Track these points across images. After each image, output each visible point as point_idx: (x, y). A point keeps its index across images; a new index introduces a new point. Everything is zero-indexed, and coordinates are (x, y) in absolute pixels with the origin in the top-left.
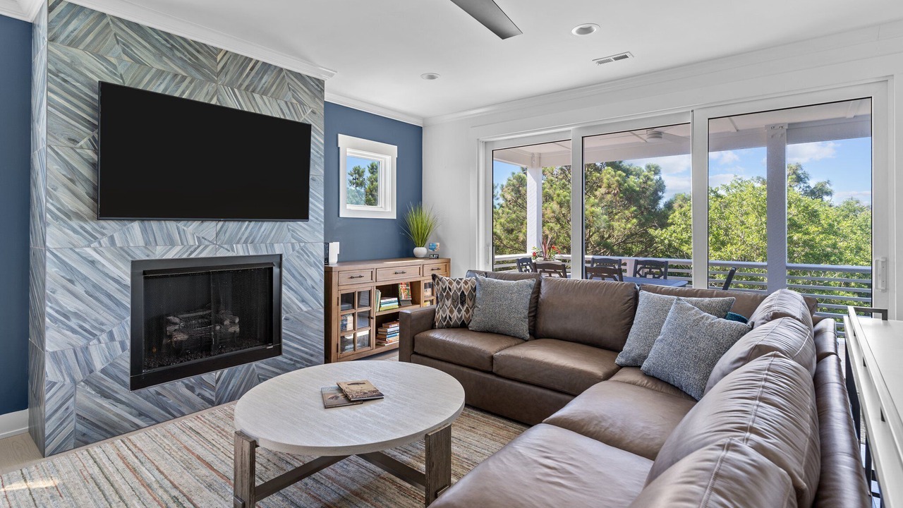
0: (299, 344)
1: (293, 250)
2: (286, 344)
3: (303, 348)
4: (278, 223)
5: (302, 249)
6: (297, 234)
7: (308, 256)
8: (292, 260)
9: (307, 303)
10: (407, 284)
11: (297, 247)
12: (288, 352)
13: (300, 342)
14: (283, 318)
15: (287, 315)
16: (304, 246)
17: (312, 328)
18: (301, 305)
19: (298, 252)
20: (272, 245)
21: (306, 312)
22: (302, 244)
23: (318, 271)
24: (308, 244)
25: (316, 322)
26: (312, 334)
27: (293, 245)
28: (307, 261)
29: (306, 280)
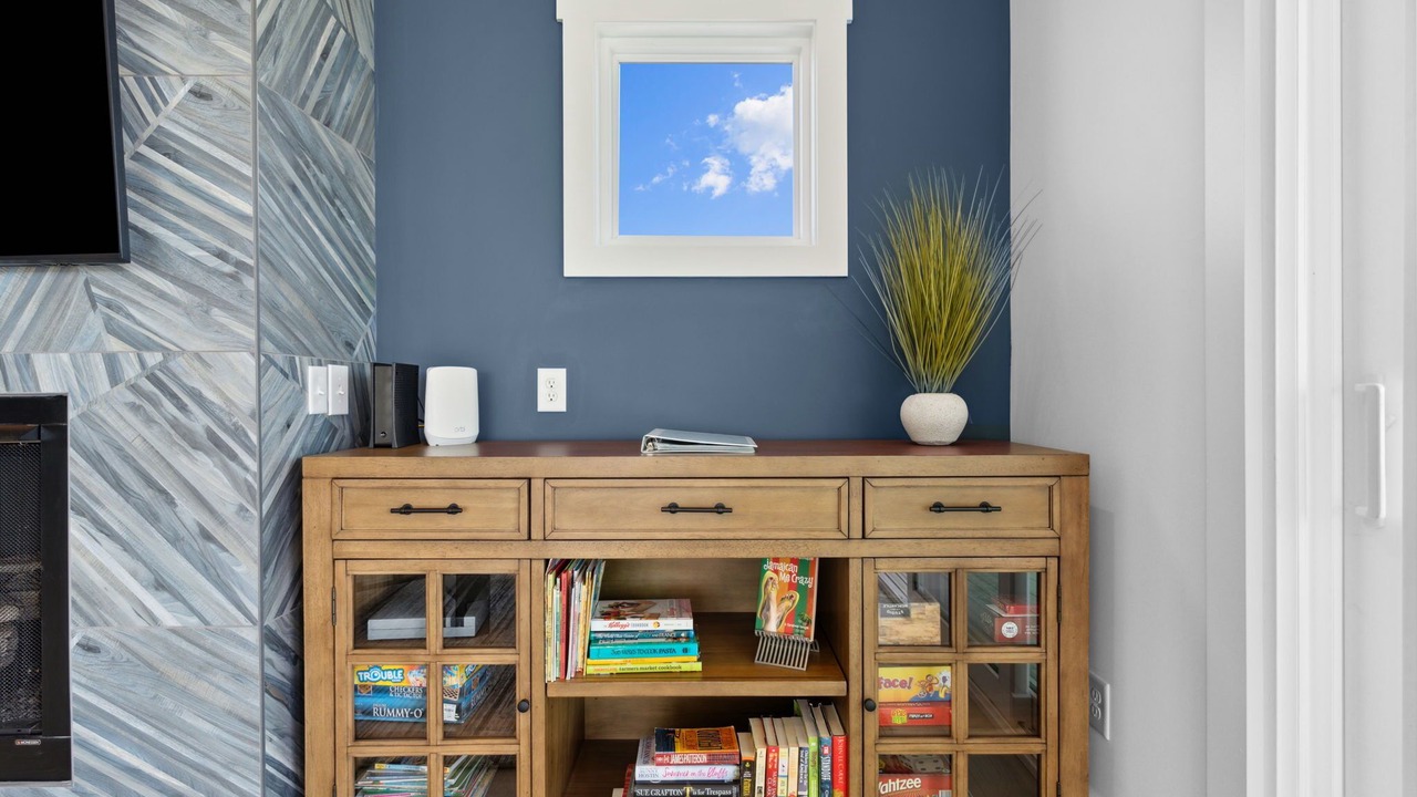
0: (140, 751)
1: (114, 378)
2: (85, 745)
3: (161, 776)
4: (48, 277)
5: (153, 379)
6: (129, 316)
7: (182, 407)
8: (111, 419)
9: (177, 596)
10: (802, 565)
11: (131, 370)
12: (95, 776)
13: (143, 744)
14: (73, 642)
15: (94, 634)
16: (163, 367)
17: (201, 701)
18: (151, 601)
19: (134, 388)
20: (25, 362)
21: (173, 631)
22: (153, 359)
23: (226, 469)
24: (180, 359)
25: (220, 679)
26: (206, 727)
27: (111, 362)
28: (175, 424)
29: (171, 502)
